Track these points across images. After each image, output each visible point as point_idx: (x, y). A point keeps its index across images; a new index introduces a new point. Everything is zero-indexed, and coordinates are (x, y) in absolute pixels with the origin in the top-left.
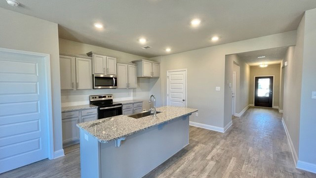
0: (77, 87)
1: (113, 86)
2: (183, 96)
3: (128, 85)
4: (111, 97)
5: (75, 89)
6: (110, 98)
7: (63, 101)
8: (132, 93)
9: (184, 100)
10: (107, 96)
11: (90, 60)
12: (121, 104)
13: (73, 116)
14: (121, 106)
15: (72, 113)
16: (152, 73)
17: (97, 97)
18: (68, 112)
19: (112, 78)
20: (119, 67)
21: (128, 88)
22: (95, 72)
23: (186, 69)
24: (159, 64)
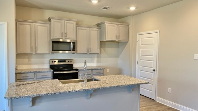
0: (36, 51)
1: (71, 51)
2: (154, 65)
5: (34, 53)
6: (69, 63)
7: (17, 64)
8: (96, 59)
10: (67, 61)
11: (49, 25)
13: (28, 78)
15: (28, 75)
16: (118, 37)
17: (57, 61)
18: (24, 73)
19: (70, 43)
21: (89, 53)
22: (53, 37)
23: (158, 31)
24: (128, 25)
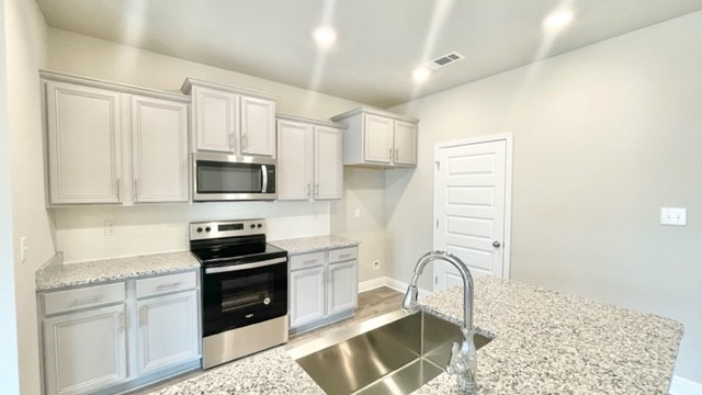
3: (313, 189)
4: (260, 226)
9: (497, 245)
12: (284, 254)
14: (283, 259)
20: (285, 132)
